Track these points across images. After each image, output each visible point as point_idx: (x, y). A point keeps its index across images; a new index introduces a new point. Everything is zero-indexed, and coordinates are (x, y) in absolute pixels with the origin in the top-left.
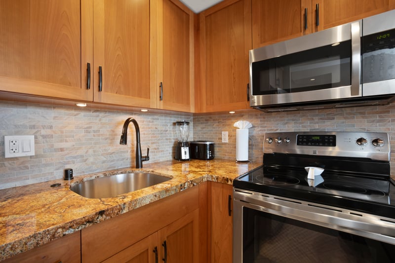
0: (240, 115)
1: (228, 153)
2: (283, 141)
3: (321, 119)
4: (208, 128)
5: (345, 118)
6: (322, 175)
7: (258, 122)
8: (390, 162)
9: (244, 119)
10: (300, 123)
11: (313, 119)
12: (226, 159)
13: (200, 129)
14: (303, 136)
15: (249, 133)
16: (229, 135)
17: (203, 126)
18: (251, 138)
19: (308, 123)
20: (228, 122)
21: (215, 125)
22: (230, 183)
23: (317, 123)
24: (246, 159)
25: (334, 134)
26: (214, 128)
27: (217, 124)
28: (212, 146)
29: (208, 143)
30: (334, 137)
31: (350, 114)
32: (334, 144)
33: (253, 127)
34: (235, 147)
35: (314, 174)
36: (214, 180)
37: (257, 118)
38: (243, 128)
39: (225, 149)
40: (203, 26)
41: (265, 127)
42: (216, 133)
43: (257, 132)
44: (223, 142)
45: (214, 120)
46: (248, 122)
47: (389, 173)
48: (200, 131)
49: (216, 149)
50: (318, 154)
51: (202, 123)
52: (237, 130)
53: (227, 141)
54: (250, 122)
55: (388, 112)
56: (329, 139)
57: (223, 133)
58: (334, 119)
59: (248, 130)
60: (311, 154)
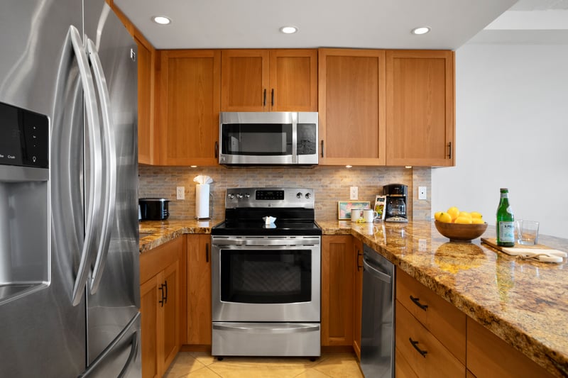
0: (200, 170)
1: (185, 211)
2: (244, 196)
3: (274, 177)
4: (157, 183)
5: (291, 177)
6: (275, 223)
7: (218, 177)
8: (315, 211)
9: (204, 174)
10: (257, 180)
11: (267, 177)
12: (181, 218)
13: (145, 183)
14: (260, 191)
15: (210, 188)
16: (185, 192)
17: (150, 179)
18: (212, 194)
19: (264, 180)
20: (184, 176)
21: (168, 178)
22: (207, 232)
23: (270, 180)
24: (208, 216)
25: (283, 189)
26: (166, 182)
27: (170, 178)
28: (166, 203)
29: (163, 200)
30: (283, 192)
31: (293, 173)
32: (282, 198)
33: (214, 182)
34: (195, 205)
35: (270, 222)
36: (191, 232)
37: (217, 173)
38: (203, 183)
39: (181, 206)
40: (165, 67)
41: (226, 182)
42: (169, 189)
43: (218, 187)
44: (178, 198)
45: (166, 173)
46: (209, 178)
47: (314, 218)
48: (146, 185)
49: (170, 207)
50: (272, 206)
51: (148, 176)
52: (197, 185)
53: (183, 198)
54: (211, 177)
55: (314, 174)
56: (279, 194)
57: (178, 188)
58: (282, 177)
59: (209, 186)
60: (267, 206)
